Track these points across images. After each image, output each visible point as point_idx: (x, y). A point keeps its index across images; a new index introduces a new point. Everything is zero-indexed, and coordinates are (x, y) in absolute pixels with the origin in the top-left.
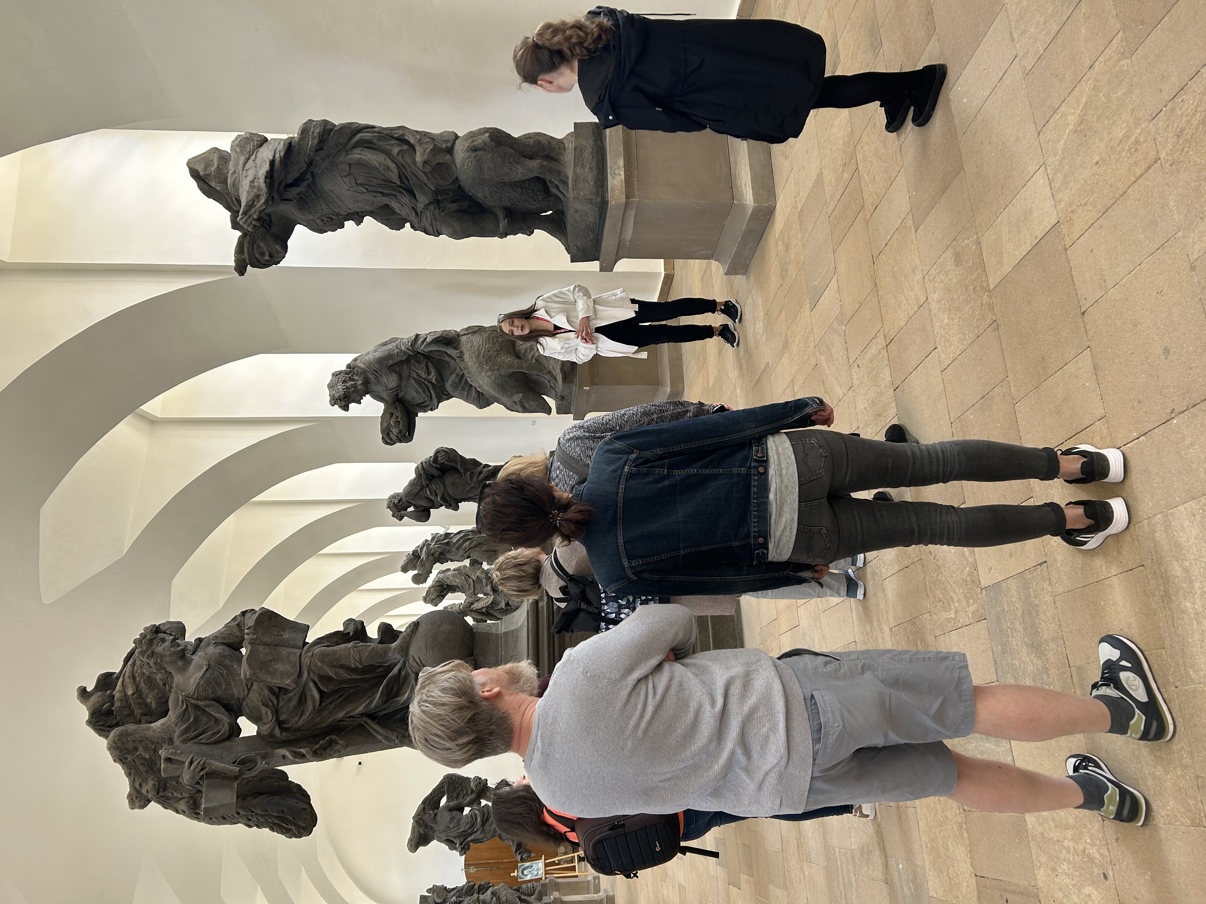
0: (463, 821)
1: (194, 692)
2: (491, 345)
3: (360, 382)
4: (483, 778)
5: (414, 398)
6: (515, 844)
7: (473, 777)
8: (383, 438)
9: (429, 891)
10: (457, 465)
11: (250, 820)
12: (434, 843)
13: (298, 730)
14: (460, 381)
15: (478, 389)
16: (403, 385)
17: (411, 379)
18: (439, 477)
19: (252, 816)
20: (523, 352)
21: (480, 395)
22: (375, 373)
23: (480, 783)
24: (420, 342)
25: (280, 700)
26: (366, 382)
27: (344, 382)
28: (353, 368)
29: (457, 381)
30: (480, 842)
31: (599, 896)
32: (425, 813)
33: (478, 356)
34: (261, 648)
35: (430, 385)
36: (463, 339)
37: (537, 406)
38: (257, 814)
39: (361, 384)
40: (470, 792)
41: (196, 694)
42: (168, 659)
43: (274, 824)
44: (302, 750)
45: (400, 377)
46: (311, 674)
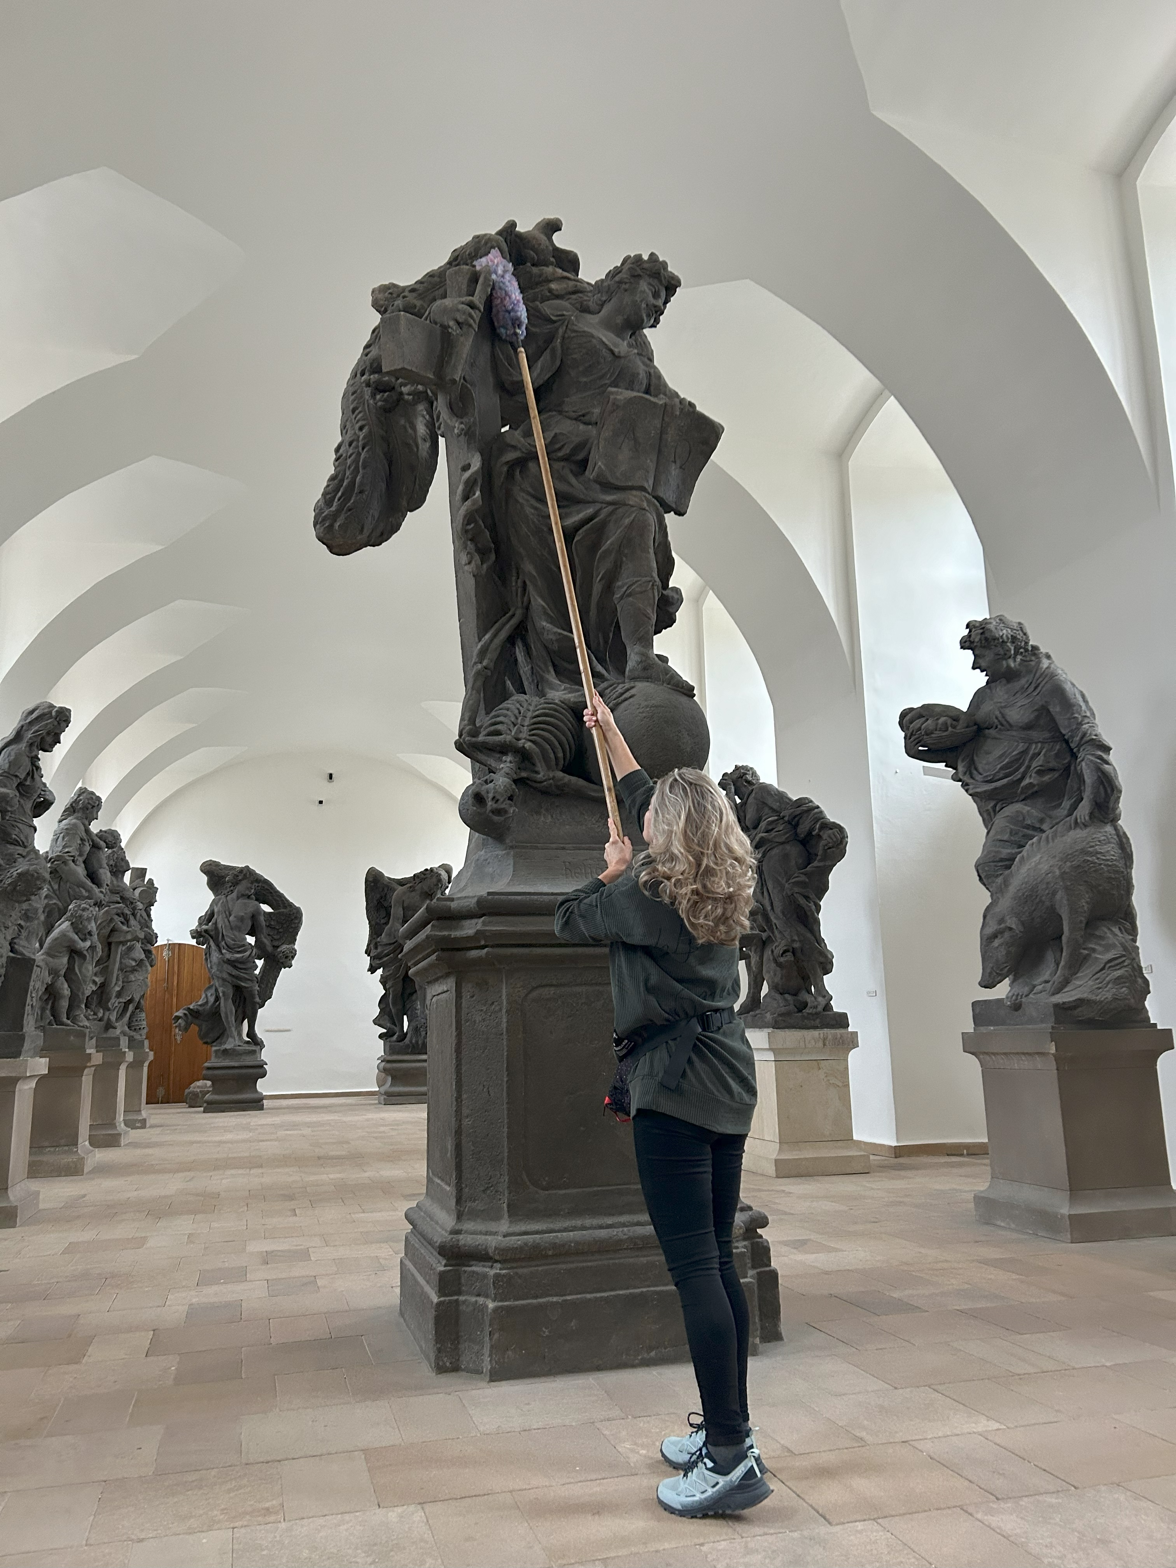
0: (237, 933)
1: (576, 331)
2: (1106, 874)
3: (1012, 665)
4: (293, 962)
5: (988, 753)
6: (200, 1008)
7: (296, 947)
8: (911, 709)
9: (151, 881)
10: (820, 861)
11: (350, 445)
12: (210, 896)
13: (508, 494)
14: (1028, 827)
15: (1018, 856)
16: (1014, 733)
17: (1027, 745)
18: (796, 834)
19: (357, 447)
20: (1097, 933)
21: (1008, 863)
22: (1033, 686)
23: (287, 957)
24: (1100, 753)
25: (562, 464)
26: (1010, 676)
27: (1014, 639)
28: (1035, 654)
29: (1028, 822)
30: (206, 959)
31: (120, 1123)
32: (252, 883)
33: (1084, 852)
34: (657, 423)
35: (1018, 775)
36: (1109, 829)
37: (997, 961)
38: (359, 454)
39: (1008, 666)
40: (276, 944)
41: (573, 335)
42: (627, 299)
43: (342, 481)
44: (478, 493)
45: (1028, 727)
46: (610, 508)
